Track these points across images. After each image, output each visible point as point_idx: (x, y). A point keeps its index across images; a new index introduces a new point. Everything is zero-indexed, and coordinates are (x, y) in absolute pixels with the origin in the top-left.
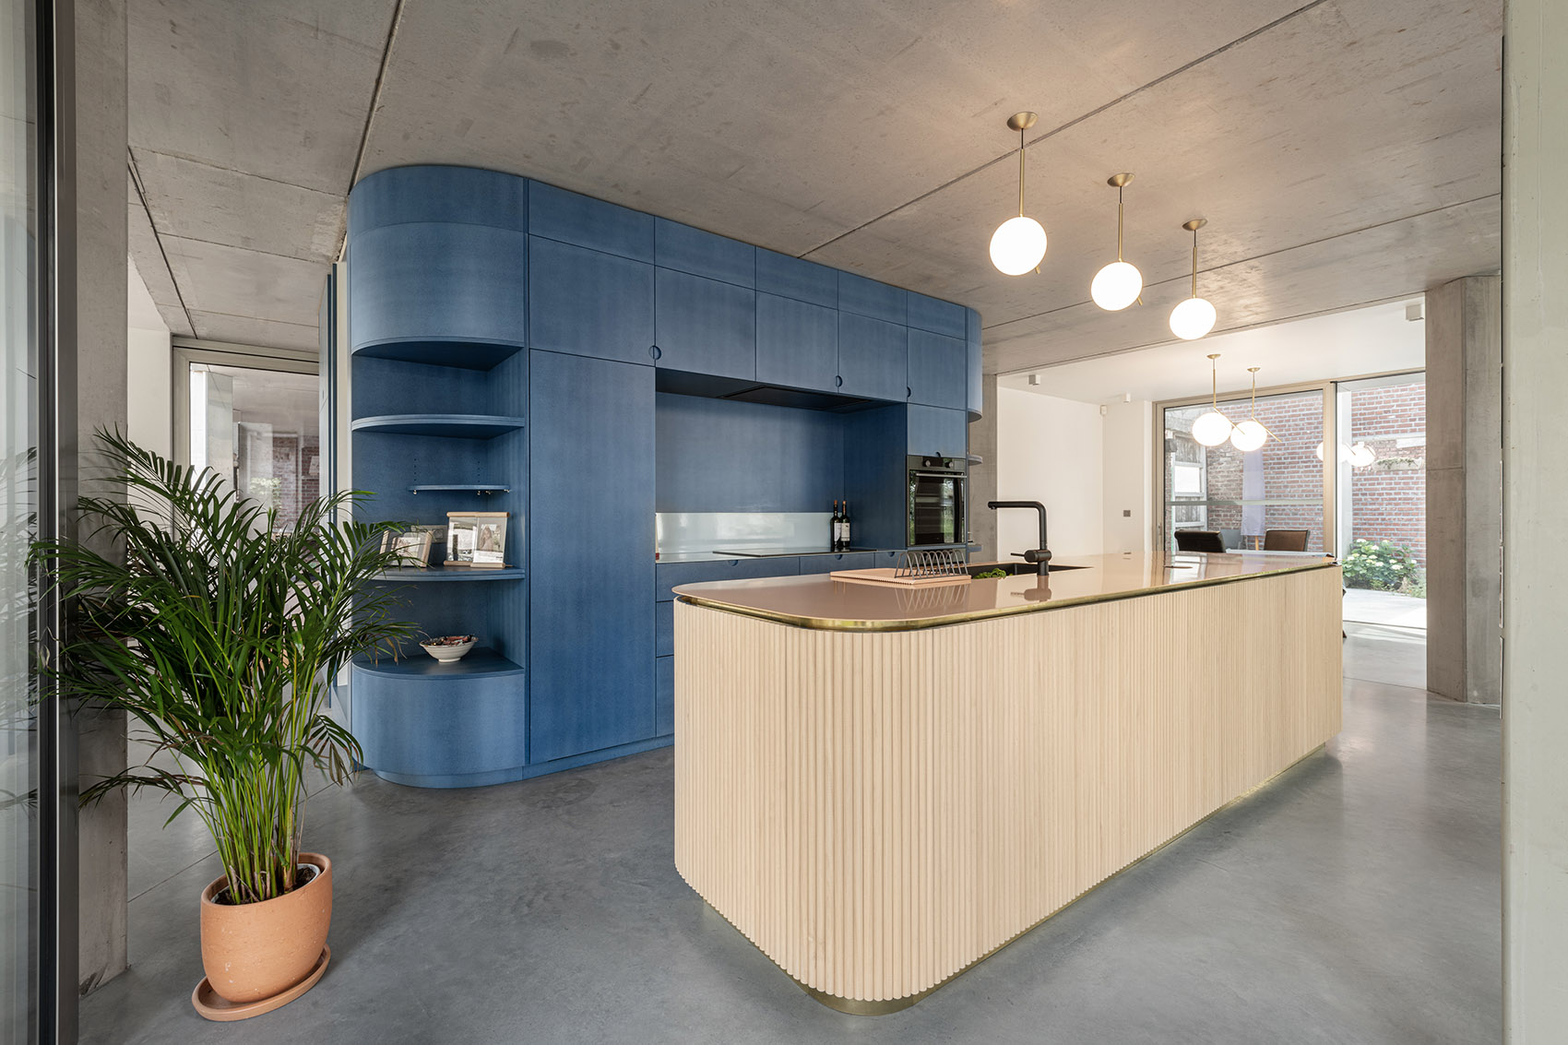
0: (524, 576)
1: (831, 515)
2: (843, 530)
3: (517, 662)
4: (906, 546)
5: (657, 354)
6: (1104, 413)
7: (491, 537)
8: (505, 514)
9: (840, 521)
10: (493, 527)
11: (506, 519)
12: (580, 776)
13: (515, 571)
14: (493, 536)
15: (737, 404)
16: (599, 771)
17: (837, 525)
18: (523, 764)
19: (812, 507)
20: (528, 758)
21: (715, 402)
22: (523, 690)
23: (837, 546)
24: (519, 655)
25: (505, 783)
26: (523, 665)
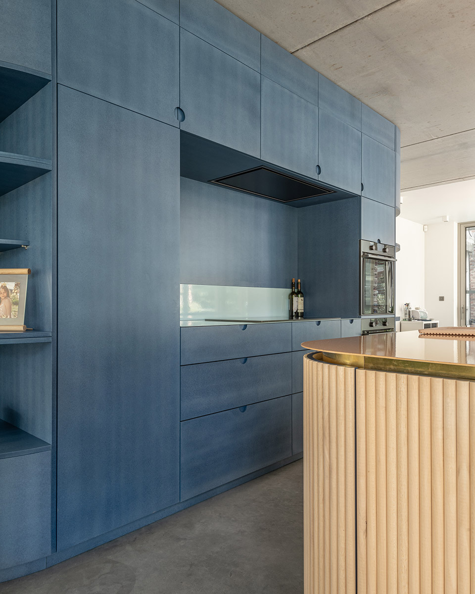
0: (50, 339)
1: (289, 291)
2: (299, 304)
3: (39, 436)
4: (360, 314)
5: (180, 117)
6: (426, 230)
7: (8, 296)
8: (25, 271)
9: (297, 294)
10: (11, 286)
11: (27, 275)
12: (110, 557)
13: (36, 334)
14: (11, 296)
15: (222, 191)
16: (129, 548)
17: (295, 299)
18: (49, 553)
19: (274, 283)
20: (55, 546)
21: (205, 186)
22: (49, 469)
23: (293, 315)
24: (43, 428)
25: (27, 575)
26: (49, 439)
